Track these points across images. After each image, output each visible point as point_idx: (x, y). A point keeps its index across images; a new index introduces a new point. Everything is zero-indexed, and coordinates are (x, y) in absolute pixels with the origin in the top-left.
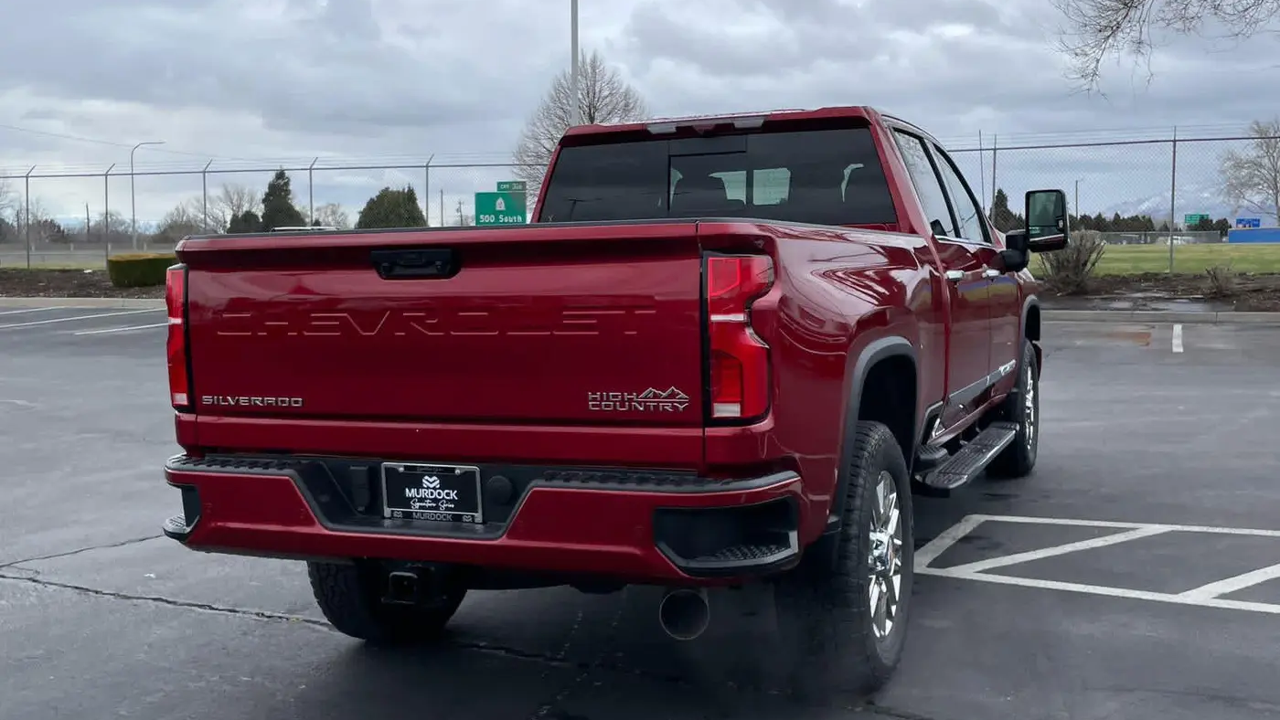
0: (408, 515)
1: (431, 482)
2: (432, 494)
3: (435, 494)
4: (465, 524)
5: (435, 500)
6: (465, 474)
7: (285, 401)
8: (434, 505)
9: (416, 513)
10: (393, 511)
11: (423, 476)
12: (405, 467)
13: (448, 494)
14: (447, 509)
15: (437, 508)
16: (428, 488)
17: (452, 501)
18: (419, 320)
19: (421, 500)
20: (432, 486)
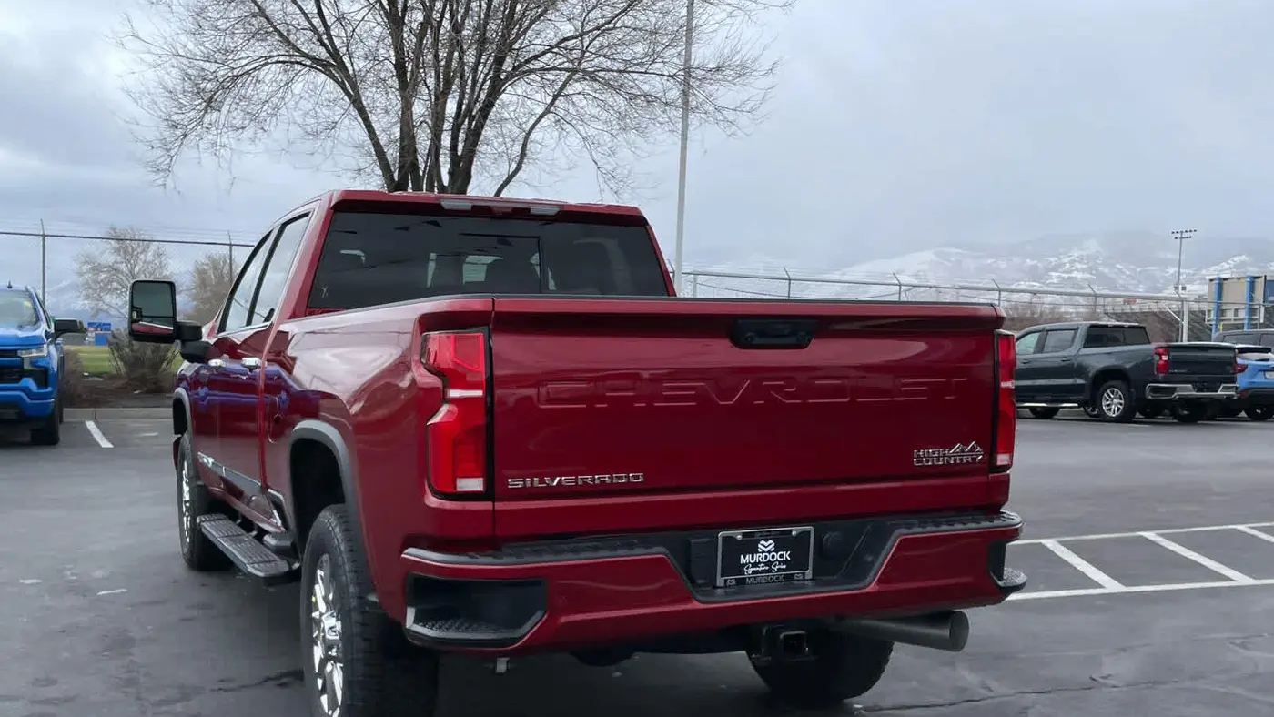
0: (742, 582)
1: (767, 546)
2: (766, 558)
3: (769, 557)
4: (796, 582)
5: (769, 564)
6: (802, 534)
7: (622, 478)
8: (767, 568)
9: (749, 578)
10: (726, 581)
11: (758, 541)
12: (744, 535)
13: (781, 556)
14: (779, 570)
15: (770, 571)
16: (763, 552)
17: (784, 562)
18: (779, 389)
19: (755, 565)
20: (766, 550)
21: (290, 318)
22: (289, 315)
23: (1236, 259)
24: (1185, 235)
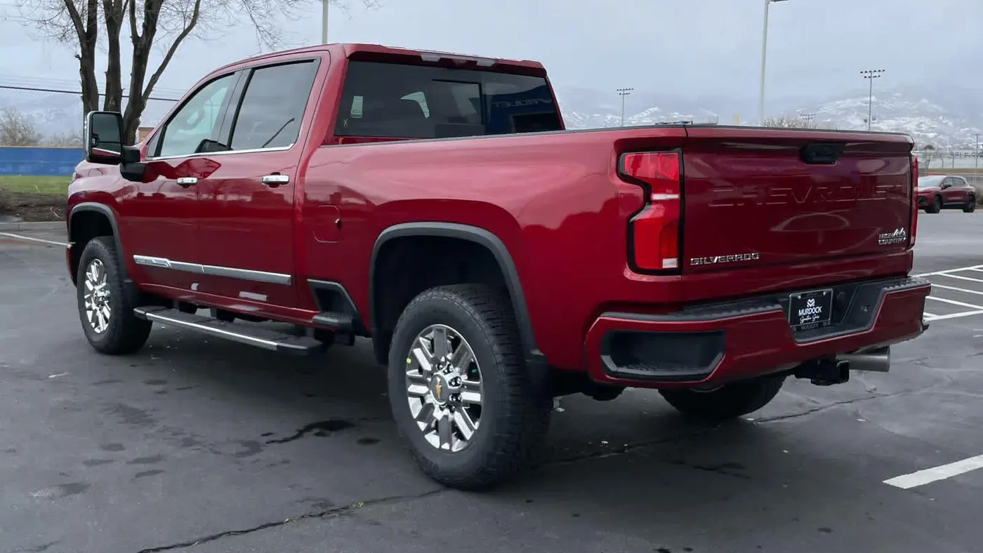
0: (799, 329)
1: (811, 302)
2: (810, 311)
3: (812, 311)
4: (824, 328)
5: (811, 315)
6: (828, 294)
7: (748, 257)
8: (811, 318)
9: (802, 326)
11: (807, 300)
12: (801, 295)
13: (817, 310)
14: (816, 320)
15: (811, 320)
16: (809, 307)
17: (817, 314)
18: (825, 192)
19: (805, 317)
20: (811, 306)
21: (322, 144)
22: (321, 142)
23: (651, 109)
24: (626, 92)
